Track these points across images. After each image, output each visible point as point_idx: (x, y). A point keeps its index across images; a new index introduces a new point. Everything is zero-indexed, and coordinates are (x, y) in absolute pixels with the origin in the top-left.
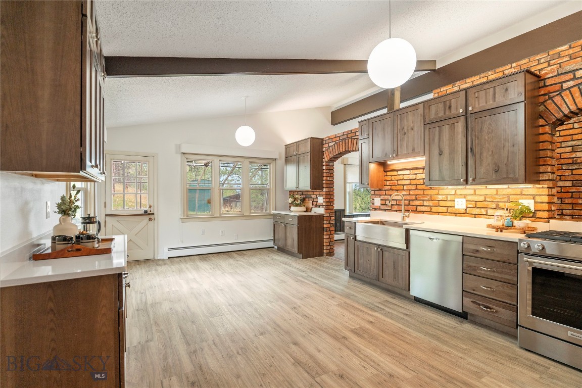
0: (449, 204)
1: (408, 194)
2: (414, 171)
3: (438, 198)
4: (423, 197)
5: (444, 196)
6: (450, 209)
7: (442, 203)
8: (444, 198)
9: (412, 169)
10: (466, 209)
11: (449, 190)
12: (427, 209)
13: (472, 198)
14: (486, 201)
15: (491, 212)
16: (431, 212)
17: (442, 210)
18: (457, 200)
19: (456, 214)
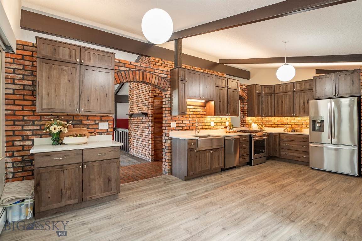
0: (209, 124)
1: (192, 119)
3: (205, 122)
4: (199, 121)
6: (209, 126)
7: (206, 124)
8: (207, 121)
9: (194, 106)
10: (214, 126)
11: (209, 118)
12: (201, 127)
13: (215, 121)
14: (219, 122)
15: (220, 127)
16: (202, 129)
17: (206, 127)
18: (211, 122)
19: (211, 129)
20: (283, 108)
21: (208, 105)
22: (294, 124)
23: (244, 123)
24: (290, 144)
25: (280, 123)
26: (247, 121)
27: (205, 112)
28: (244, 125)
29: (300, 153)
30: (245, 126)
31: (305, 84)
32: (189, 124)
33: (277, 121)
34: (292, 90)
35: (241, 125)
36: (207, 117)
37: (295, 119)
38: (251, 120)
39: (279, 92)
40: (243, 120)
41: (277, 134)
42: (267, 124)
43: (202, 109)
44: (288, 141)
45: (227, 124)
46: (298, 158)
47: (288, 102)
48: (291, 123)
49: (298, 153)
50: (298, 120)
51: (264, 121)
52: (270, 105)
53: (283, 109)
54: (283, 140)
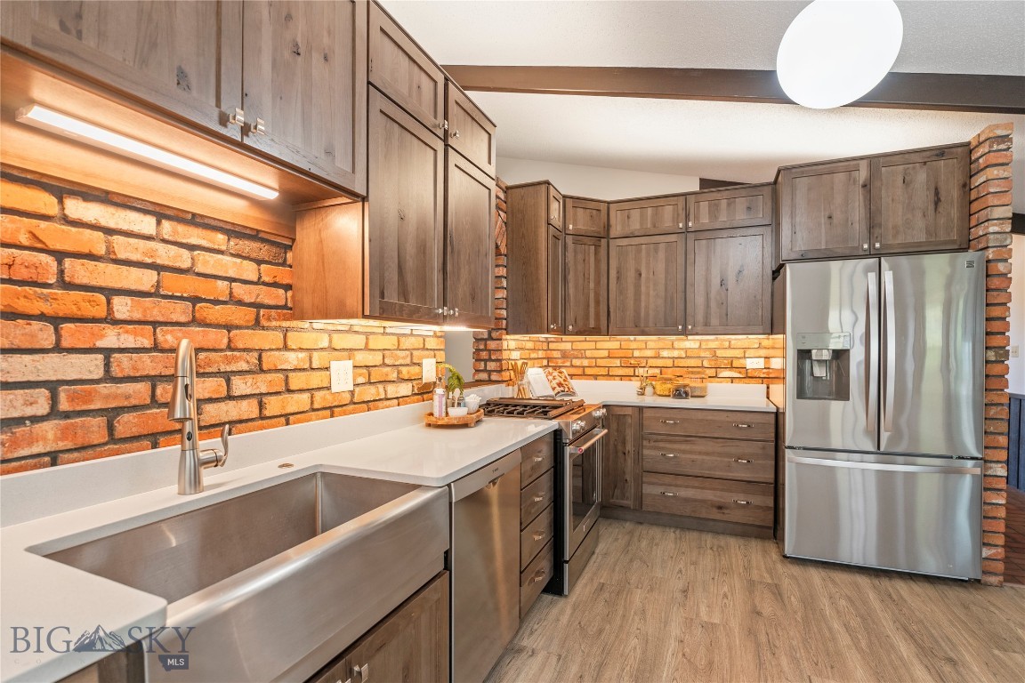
0: (316, 379)
1: (147, 343)
2: (181, 228)
3: (286, 361)
4: (228, 361)
5: (302, 355)
6: (318, 395)
7: (297, 381)
8: (302, 360)
9: (169, 218)
10: (352, 393)
11: (314, 333)
12: (248, 409)
13: (363, 358)
14: (384, 365)
15: (392, 390)
16: (262, 418)
17: (299, 402)
18: (334, 365)
19: (331, 410)
20: (643, 298)
21: (307, 234)
22: (669, 363)
23: (492, 365)
24: (684, 452)
25: (618, 362)
26: (505, 355)
27: (288, 287)
28: (490, 372)
29: (722, 490)
30: (494, 377)
31: (729, 205)
32: (105, 388)
33: (605, 353)
34: (681, 225)
35: (478, 371)
36: (306, 324)
37: (676, 345)
38: (516, 349)
39: (627, 232)
40: (485, 349)
41: (629, 411)
42: (568, 364)
43: (259, 262)
44: (670, 438)
45: (429, 371)
46: (715, 510)
47: (663, 276)
48: (660, 362)
49: (714, 489)
50: (686, 350)
51: (556, 354)
52: (592, 285)
53: (643, 304)
54: (655, 437)
